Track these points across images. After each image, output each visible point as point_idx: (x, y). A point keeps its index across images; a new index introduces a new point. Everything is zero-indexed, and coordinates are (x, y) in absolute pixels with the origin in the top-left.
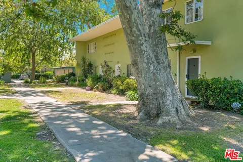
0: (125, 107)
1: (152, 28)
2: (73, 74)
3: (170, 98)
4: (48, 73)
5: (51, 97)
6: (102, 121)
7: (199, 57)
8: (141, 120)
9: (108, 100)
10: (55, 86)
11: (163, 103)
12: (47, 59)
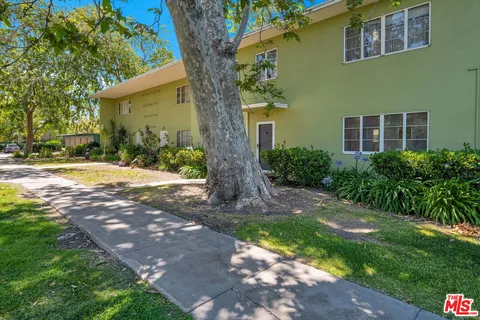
0: (184, 187)
1: (224, 83)
2: (96, 144)
3: (251, 175)
4: (53, 142)
5: (66, 178)
6: (159, 209)
7: (273, 123)
8: (214, 205)
9: (156, 179)
10: (68, 161)
11: (242, 180)
12: (53, 121)
